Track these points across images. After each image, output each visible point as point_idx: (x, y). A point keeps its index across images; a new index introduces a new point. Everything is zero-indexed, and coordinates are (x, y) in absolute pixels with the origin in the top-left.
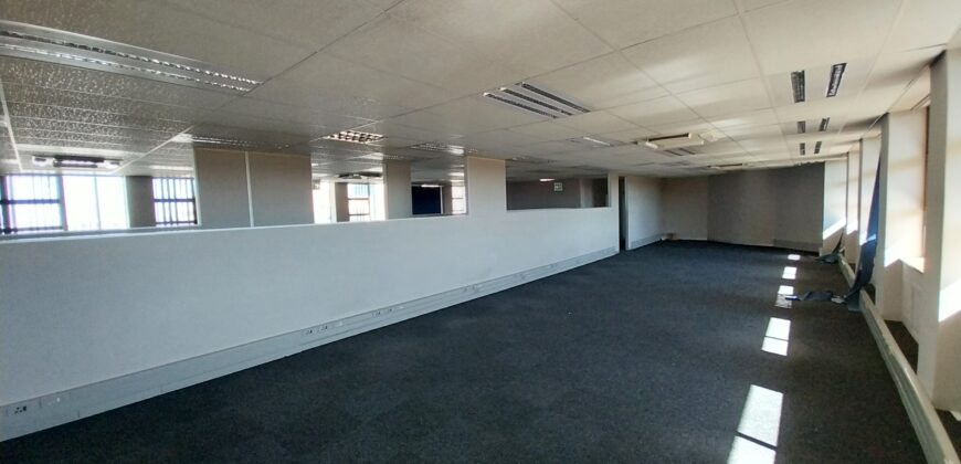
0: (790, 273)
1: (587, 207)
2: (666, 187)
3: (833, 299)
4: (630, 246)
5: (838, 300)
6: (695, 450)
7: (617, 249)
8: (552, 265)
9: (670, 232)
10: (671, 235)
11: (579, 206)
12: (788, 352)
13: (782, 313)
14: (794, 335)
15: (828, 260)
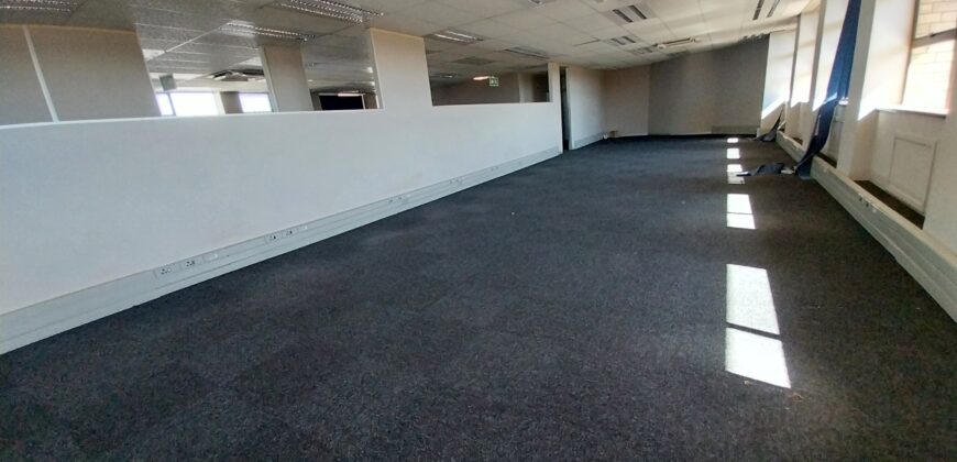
0: (733, 153)
1: (527, 101)
2: (609, 79)
3: (783, 171)
4: (573, 145)
5: (787, 171)
6: (680, 354)
7: (561, 149)
8: (492, 169)
9: (612, 129)
10: (613, 132)
11: (518, 101)
12: (756, 224)
13: (737, 189)
14: (757, 208)
15: (766, 139)
